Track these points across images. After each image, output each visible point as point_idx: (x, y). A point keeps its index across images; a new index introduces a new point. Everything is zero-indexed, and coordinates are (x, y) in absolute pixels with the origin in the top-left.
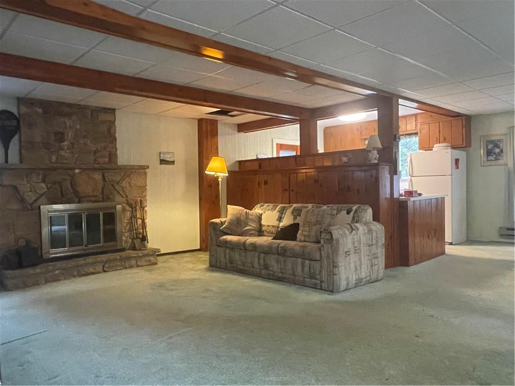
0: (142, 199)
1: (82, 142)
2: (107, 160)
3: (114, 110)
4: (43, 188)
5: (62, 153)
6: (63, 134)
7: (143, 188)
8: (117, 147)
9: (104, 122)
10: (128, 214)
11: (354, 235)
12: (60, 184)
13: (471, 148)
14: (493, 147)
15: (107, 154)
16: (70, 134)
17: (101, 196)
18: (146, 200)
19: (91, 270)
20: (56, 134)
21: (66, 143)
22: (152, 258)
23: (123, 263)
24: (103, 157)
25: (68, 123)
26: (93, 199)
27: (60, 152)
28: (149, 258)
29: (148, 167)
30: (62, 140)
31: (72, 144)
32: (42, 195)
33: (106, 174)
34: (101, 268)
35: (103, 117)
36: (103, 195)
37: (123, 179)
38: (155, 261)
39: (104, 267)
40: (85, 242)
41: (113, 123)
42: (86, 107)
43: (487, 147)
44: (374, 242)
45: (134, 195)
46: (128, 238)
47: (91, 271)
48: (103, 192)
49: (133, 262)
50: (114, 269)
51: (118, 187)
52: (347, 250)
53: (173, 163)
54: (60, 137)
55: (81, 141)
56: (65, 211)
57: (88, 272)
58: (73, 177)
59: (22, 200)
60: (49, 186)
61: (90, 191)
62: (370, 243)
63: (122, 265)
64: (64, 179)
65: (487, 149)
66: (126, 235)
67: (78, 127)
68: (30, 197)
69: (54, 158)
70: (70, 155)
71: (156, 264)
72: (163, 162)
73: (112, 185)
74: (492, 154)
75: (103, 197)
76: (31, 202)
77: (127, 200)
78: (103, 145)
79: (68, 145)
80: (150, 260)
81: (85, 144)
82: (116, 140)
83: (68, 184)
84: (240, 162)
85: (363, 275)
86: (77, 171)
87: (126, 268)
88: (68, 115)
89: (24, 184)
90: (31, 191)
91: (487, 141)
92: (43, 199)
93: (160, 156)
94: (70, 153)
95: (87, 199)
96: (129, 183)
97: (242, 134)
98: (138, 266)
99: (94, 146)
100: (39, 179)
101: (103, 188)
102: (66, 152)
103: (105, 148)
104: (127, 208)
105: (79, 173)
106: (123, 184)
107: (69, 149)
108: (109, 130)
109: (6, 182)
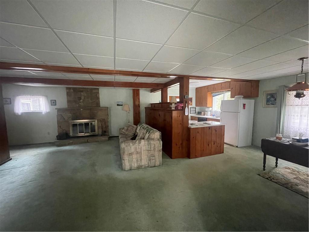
4: (70, 115)
5: (80, 104)
6: (80, 97)
8: (100, 101)
9: (94, 93)
10: (100, 123)
11: (137, 146)
13: (258, 98)
14: (270, 97)
15: (96, 103)
16: (83, 98)
19: (83, 142)
20: (78, 98)
21: (82, 100)
24: (94, 104)
25: (82, 93)
26: (87, 118)
30: (81, 99)
32: (70, 117)
33: (91, 110)
35: (94, 91)
36: (91, 117)
39: (87, 140)
40: (84, 132)
41: (98, 93)
43: (267, 97)
44: (152, 149)
50: (91, 141)
52: (131, 153)
53: (122, 105)
55: (86, 100)
56: (77, 122)
58: (80, 112)
59: (64, 119)
60: (72, 114)
62: (149, 149)
64: (77, 112)
65: (267, 98)
67: (86, 95)
69: (77, 105)
70: (82, 104)
71: (108, 141)
72: (118, 105)
74: (270, 101)
76: (67, 119)
77: (100, 119)
81: (88, 100)
82: (99, 98)
83: (78, 114)
84: (151, 104)
85: (143, 164)
87: (96, 142)
88: (82, 91)
90: (66, 116)
91: (267, 94)
93: (117, 103)
95: (85, 118)
96: (101, 113)
97: (152, 93)
98: (101, 141)
100: (69, 112)
101: (91, 115)
103: (95, 101)
105: (82, 110)
106: (98, 113)
107: (82, 102)
108: (96, 95)
109: (59, 114)
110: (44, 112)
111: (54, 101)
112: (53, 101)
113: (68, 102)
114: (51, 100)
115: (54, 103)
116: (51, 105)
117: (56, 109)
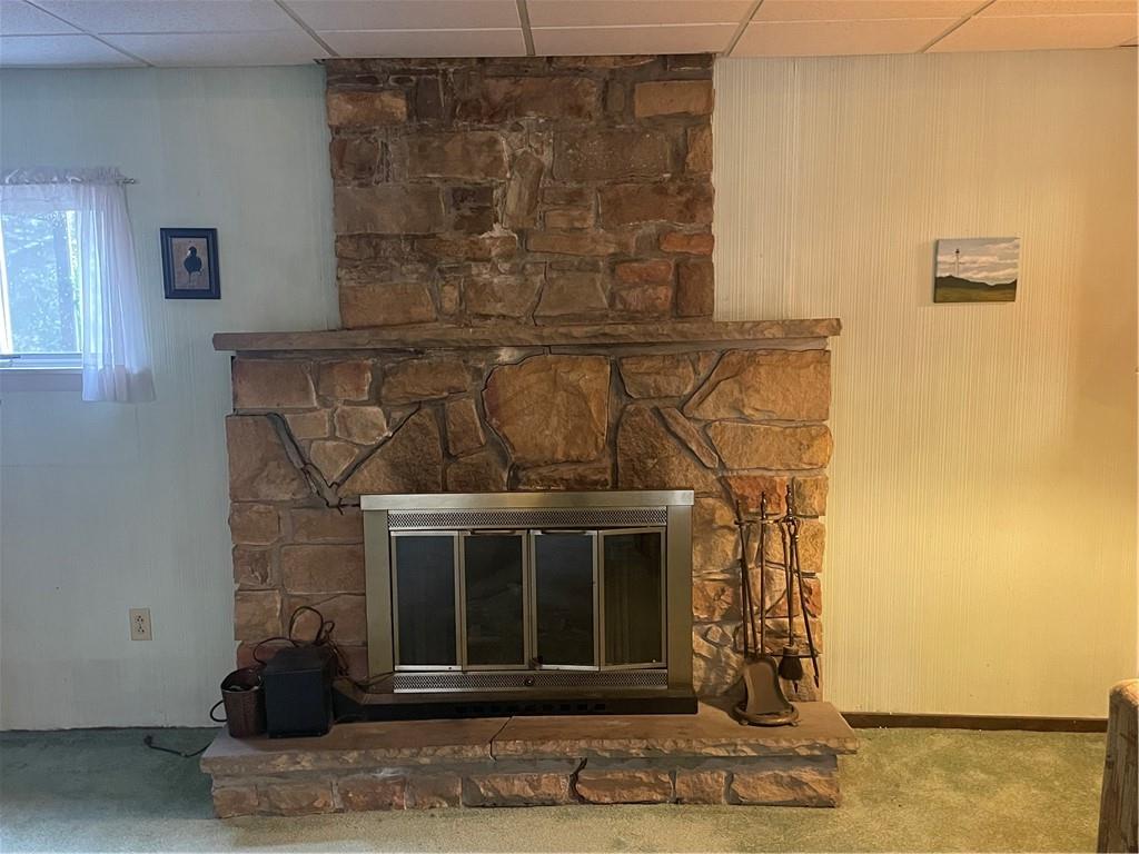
0: (800, 478)
1: (562, 223)
2: (664, 294)
3: (706, 59)
4: (375, 426)
5: (483, 274)
6: (484, 193)
7: (810, 430)
8: (715, 230)
9: (656, 123)
10: (728, 545)
12: (439, 405)
15: (665, 269)
16: (511, 196)
17: (607, 462)
18: (820, 486)
19: (519, 787)
20: (459, 196)
21: (497, 230)
22: (807, 774)
23: (665, 778)
24: (650, 280)
25: (506, 144)
26: (568, 472)
27: (474, 271)
28: (793, 773)
29: (836, 327)
30: (480, 218)
31: (520, 232)
32: (373, 450)
33: (629, 366)
34: (565, 783)
35: (652, 101)
36: (615, 454)
37: (705, 388)
38: (823, 790)
39: (575, 779)
40: (530, 649)
41: (700, 122)
42: (581, 65)
45: (757, 460)
46: (728, 650)
47: (516, 790)
48: (612, 443)
49: (714, 780)
50: (622, 795)
51: (682, 419)
53: (1006, 291)
54: (476, 207)
55: (558, 220)
56: (452, 518)
57: (504, 793)
58: (488, 381)
59: (307, 470)
60: (397, 415)
61: (559, 438)
63: (657, 785)
64: (456, 391)
66: (715, 633)
67: (547, 157)
68: (331, 461)
69: (450, 296)
70: (512, 280)
71: (829, 804)
72: (950, 289)
73: (657, 411)
75: (615, 465)
76: (336, 477)
77: (723, 481)
78: (650, 228)
79: (506, 240)
80: (796, 783)
81: (574, 232)
82: (709, 200)
83: (467, 409)
86: (505, 355)
87: (678, 801)
89: (310, 410)
90: (333, 437)
92: (375, 469)
93: (936, 263)
94: (512, 273)
95: (544, 471)
96: (737, 407)
98: (736, 801)
99: (610, 236)
100: (359, 389)
101: (615, 428)
102: (495, 269)
103: (656, 243)
104: (725, 515)
105: (513, 365)
106: (708, 410)
107: (507, 256)
108: (680, 158)
109: (251, 403)
110: (100, 376)
111: (201, 244)
112: (183, 248)
113: (343, 260)
114: (168, 234)
115: (193, 264)
116: (173, 293)
117: (220, 341)
